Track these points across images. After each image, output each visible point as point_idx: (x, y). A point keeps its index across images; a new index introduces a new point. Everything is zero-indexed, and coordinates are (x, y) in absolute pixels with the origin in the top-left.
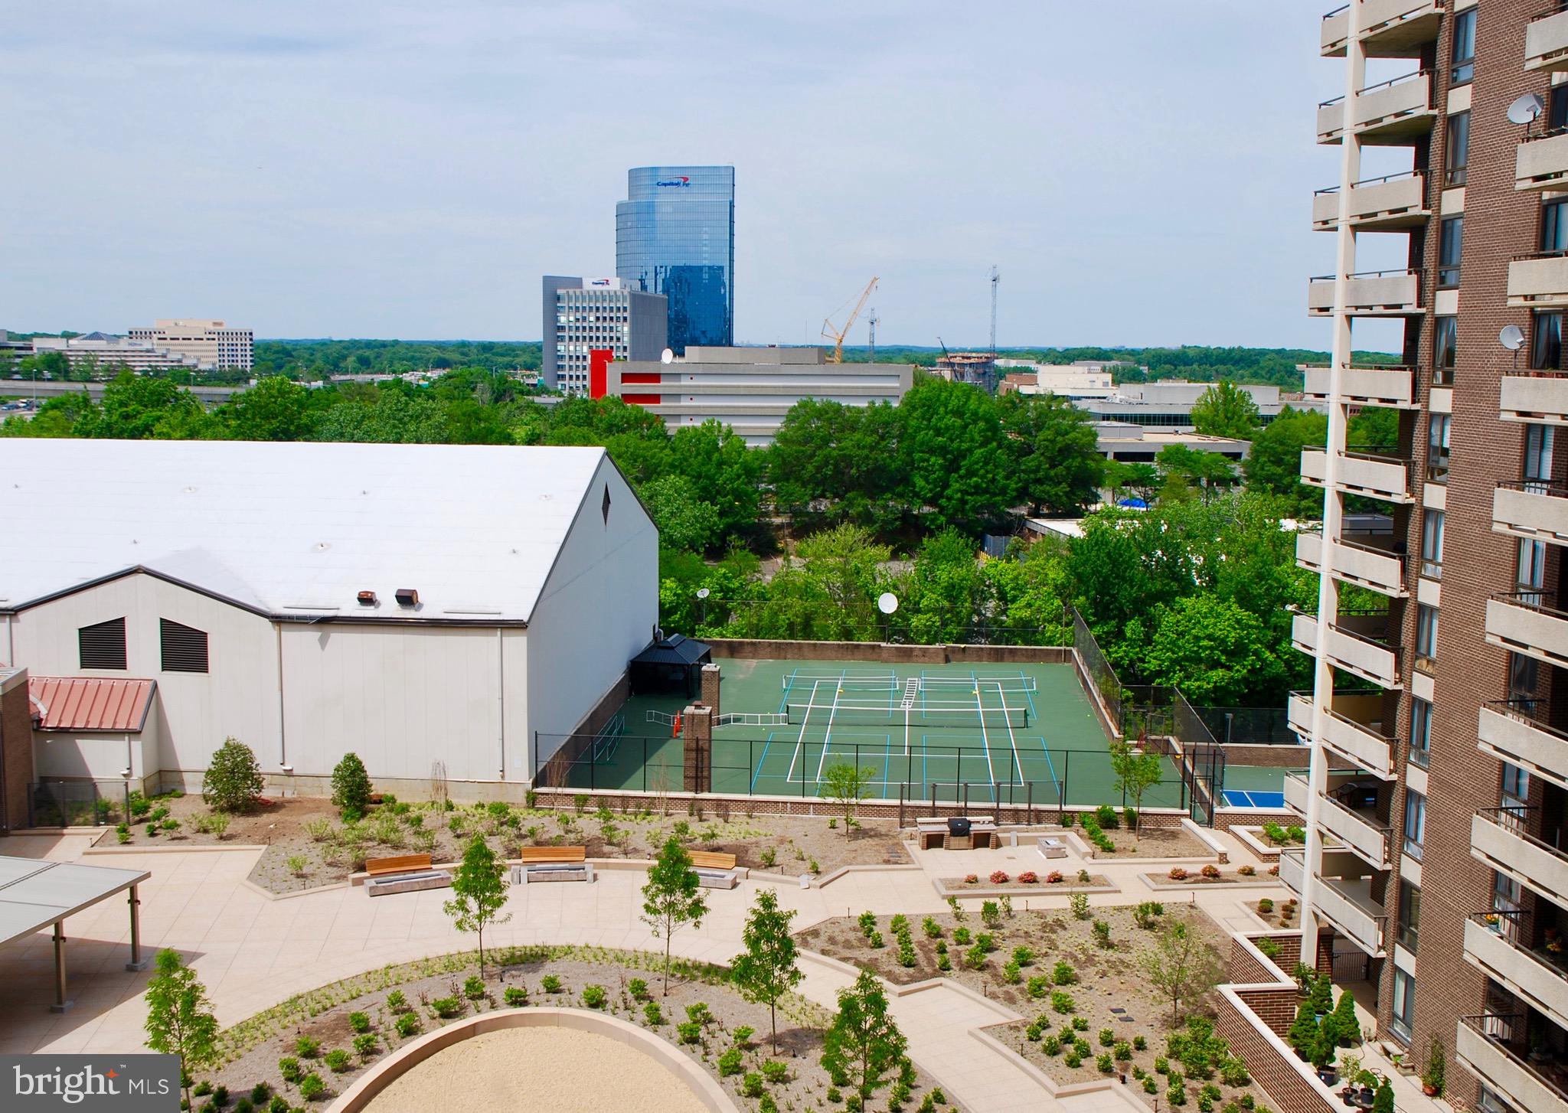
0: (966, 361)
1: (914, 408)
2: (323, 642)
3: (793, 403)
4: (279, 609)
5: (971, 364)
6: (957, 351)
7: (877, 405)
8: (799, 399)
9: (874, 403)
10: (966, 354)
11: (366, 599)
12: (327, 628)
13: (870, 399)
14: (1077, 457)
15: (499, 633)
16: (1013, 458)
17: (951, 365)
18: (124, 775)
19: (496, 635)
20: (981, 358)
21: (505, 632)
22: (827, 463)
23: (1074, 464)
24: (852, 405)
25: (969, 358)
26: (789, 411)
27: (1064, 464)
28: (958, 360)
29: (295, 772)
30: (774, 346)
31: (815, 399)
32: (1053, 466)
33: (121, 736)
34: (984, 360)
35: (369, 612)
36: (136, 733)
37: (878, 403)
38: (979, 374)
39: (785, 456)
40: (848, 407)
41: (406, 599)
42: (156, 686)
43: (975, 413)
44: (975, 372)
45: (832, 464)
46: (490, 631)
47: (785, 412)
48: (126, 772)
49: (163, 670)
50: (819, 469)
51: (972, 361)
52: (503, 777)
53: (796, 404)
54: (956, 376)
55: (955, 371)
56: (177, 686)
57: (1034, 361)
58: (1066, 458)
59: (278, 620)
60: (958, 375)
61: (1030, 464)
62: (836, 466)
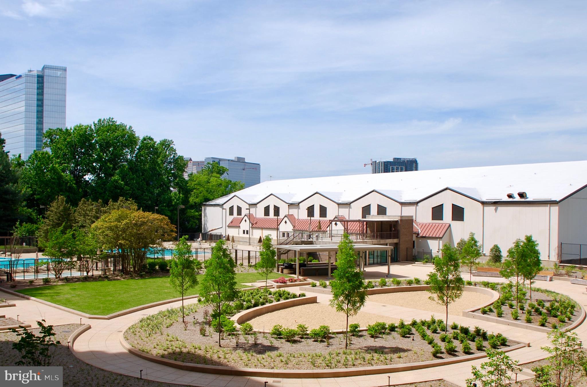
2: (496, 210)
4: (484, 200)
11: (510, 196)
12: (497, 205)
15: (549, 205)
18: (437, 251)
19: (548, 206)
21: (551, 205)
29: (486, 255)
33: (437, 239)
35: (511, 200)
36: (441, 238)
41: (521, 195)
42: (450, 225)
46: (546, 205)
48: (438, 250)
49: (452, 220)
52: (549, 259)
56: (456, 225)
59: (484, 203)
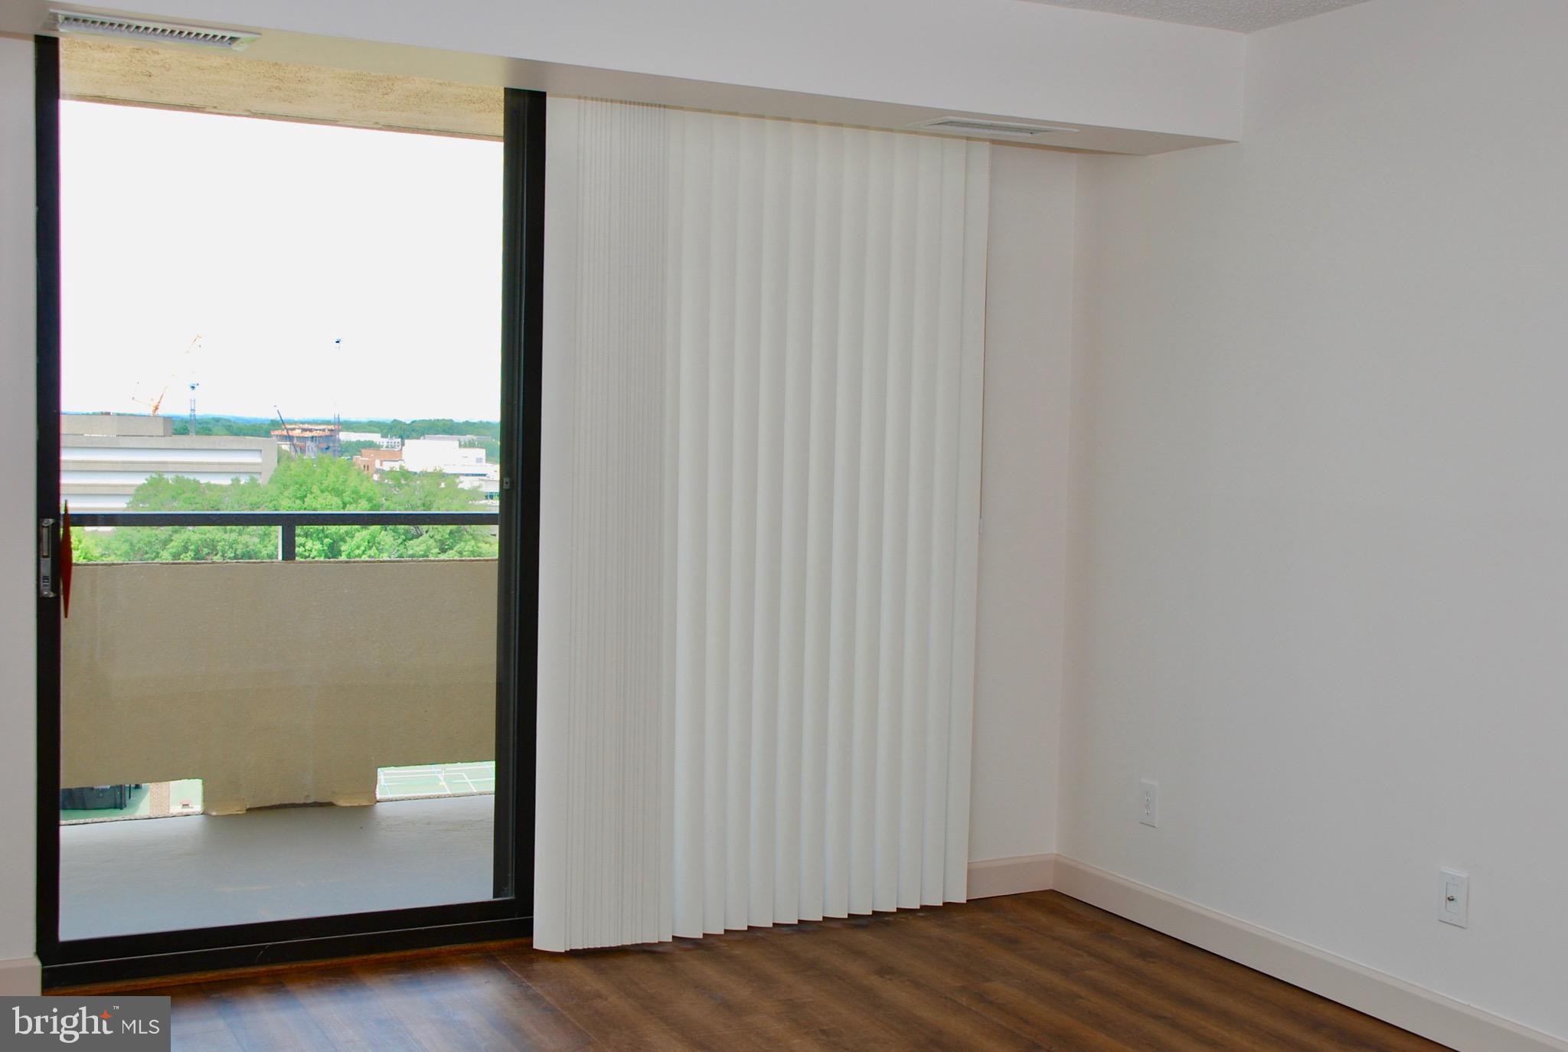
0: (308, 434)
1: (286, 486)
3: (140, 480)
5: (313, 437)
6: (295, 423)
7: (242, 482)
8: (148, 476)
9: (238, 481)
10: (306, 426)
13: (234, 476)
14: (469, 540)
16: (400, 541)
17: (290, 438)
20: (324, 430)
22: (186, 549)
23: (466, 549)
24: (213, 482)
25: (310, 430)
26: (137, 490)
27: (455, 549)
28: (297, 433)
30: (108, 414)
31: (166, 476)
32: (443, 551)
34: (327, 433)
37: (244, 480)
38: (322, 449)
39: (135, 541)
40: (208, 485)
43: (355, 492)
44: (317, 446)
45: (192, 550)
47: (132, 491)
50: (176, 556)
51: (314, 434)
53: (146, 482)
54: (296, 451)
55: (294, 445)
57: (379, 435)
58: (456, 543)
60: (298, 449)
61: (418, 549)
62: (197, 552)
